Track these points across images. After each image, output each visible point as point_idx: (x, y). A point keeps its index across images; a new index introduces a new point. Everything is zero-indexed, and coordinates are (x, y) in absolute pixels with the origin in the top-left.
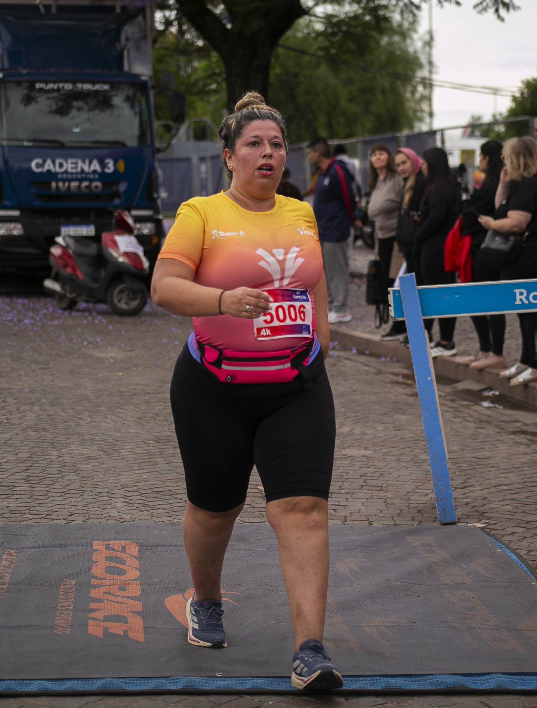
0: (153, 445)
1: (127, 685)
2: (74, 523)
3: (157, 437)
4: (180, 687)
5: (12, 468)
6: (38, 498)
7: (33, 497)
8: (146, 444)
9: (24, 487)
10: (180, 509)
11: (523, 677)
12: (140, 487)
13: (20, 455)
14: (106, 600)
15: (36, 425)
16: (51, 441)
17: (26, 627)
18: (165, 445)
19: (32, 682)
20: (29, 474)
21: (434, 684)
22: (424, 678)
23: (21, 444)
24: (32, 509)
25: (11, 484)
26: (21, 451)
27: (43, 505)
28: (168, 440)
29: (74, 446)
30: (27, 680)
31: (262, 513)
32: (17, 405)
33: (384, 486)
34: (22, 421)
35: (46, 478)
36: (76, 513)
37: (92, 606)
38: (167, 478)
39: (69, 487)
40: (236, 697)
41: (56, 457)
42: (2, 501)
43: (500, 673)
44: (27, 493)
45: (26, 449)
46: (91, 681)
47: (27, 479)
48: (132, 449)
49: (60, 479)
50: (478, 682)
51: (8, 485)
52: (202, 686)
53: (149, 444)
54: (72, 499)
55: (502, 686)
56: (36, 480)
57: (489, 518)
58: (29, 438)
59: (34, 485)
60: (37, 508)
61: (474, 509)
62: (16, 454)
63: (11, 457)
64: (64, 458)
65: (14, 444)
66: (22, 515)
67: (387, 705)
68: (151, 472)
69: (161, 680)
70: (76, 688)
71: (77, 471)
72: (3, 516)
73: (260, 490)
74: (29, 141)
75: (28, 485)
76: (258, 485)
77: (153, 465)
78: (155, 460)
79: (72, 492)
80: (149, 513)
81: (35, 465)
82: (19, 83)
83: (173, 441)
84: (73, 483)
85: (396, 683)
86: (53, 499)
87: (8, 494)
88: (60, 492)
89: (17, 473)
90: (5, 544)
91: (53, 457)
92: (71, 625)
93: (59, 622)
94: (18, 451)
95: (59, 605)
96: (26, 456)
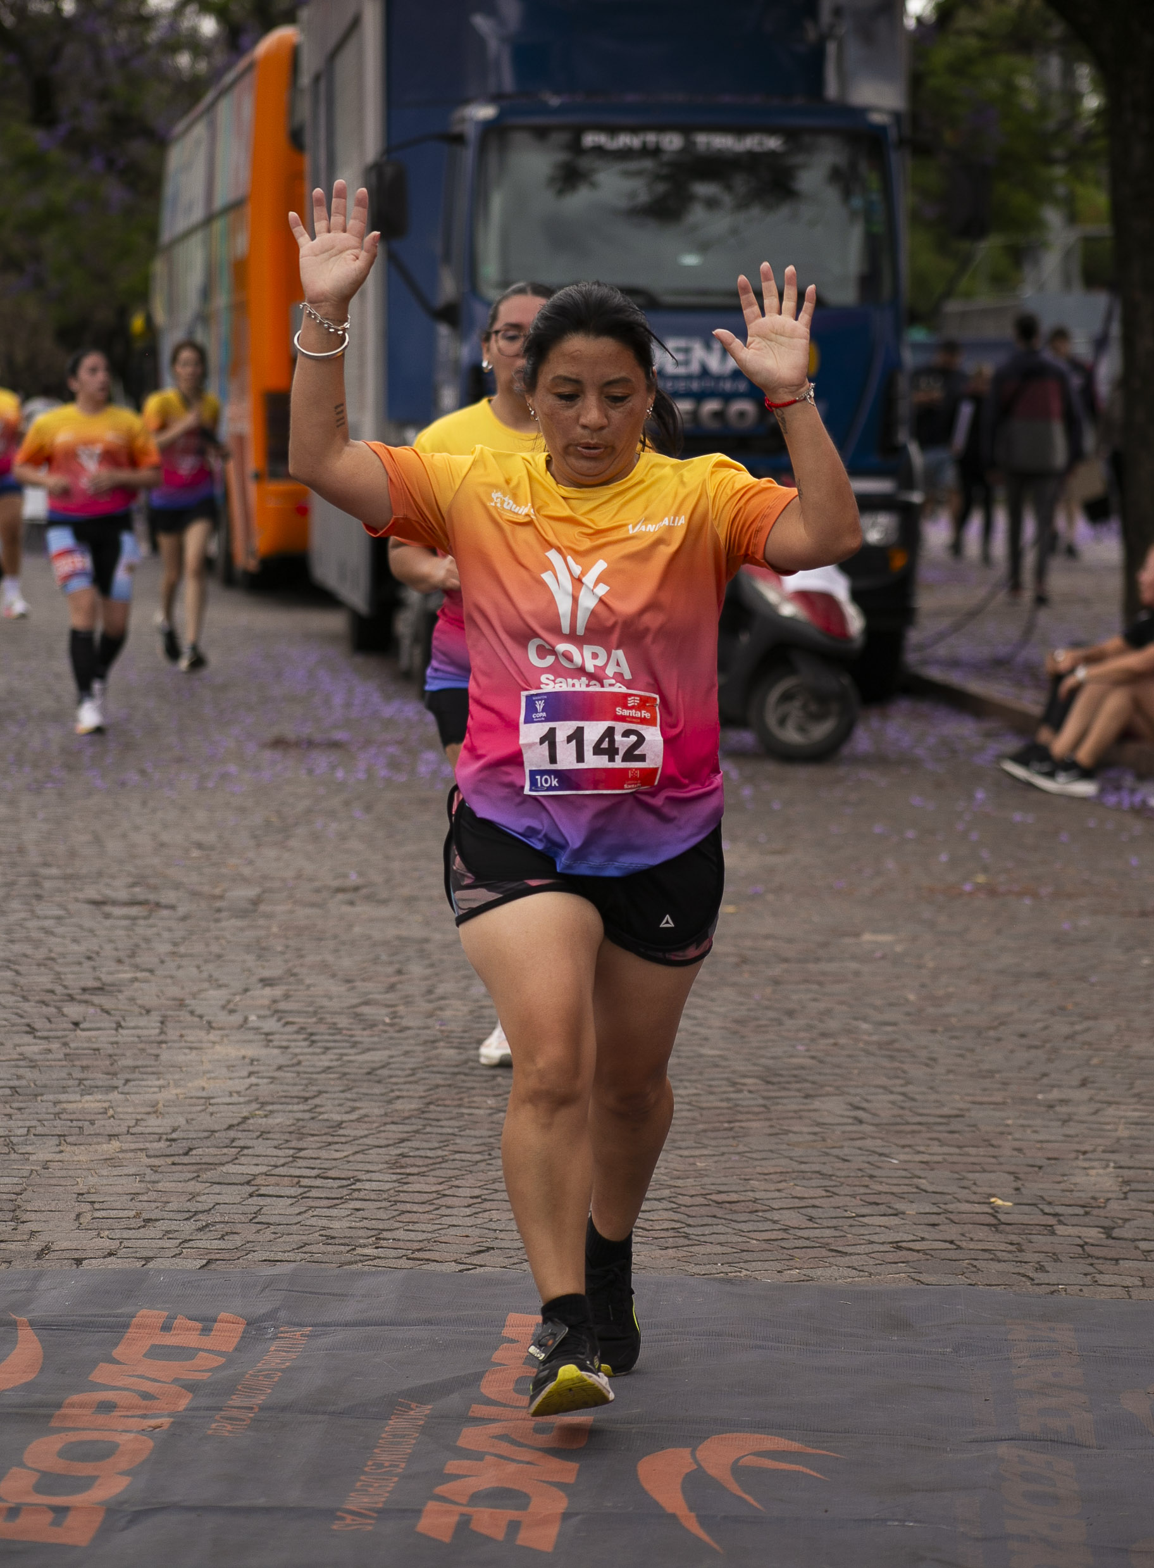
0: (752, 1088)
2: (479, 1270)
3: (768, 1068)
5: (366, 1136)
6: (409, 1209)
7: (398, 1206)
8: (734, 1084)
9: (385, 1180)
10: (765, 1246)
12: (678, 1190)
14: (488, 1454)
15: (465, 1032)
17: (267, 1510)
18: (784, 1089)
20: (406, 1150)
23: (410, 1079)
24: (385, 1235)
25: (351, 1174)
26: (405, 1094)
27: (416, 1227)
28: (795, 1076)
31: (975, 1263)
32: (429, 982)
34: (430, 1022)
35: (447, 1161)
36: (493, 1248)
38: (758, 1170)
39: (495, 1186)
41: (491, 1111)
42: (315, 1213)
44: (385, 1196)
45: (420, 1090)
47: (394, 1164)
48: (694, 1098)
49: (481, 1164)
51: (343, 1176)
53: (744, 1084)
54: (495, 1215)
56: (419, 1166)
58: (434, 1062)
59: (410, 1177)
60: (400, 1234)
62: (390, 1102)
63: (374, 1110)
65: (391, 1077)
66: (354, 1249)
68: (723, 1154)
72: (304, 1249)
73: (993, 1208)
75: (395, 1177)
76: (994, 1196)
77: (734, 1138)
78: (743, 1124)
80: (680, 1254)
81: (428, 1129)
82: (541, 133)
83: (806, 1081)
86: (448, 1212)
87: (338, 1198)
88: (471, 1197)
89: (378, 1147)
90: (282, 1314)
91: (481, 1112)
92: (379, 1511)
93: (355, 1502)
94: (398, 1093)
95: (370, 1463)
96: (413, 1106)
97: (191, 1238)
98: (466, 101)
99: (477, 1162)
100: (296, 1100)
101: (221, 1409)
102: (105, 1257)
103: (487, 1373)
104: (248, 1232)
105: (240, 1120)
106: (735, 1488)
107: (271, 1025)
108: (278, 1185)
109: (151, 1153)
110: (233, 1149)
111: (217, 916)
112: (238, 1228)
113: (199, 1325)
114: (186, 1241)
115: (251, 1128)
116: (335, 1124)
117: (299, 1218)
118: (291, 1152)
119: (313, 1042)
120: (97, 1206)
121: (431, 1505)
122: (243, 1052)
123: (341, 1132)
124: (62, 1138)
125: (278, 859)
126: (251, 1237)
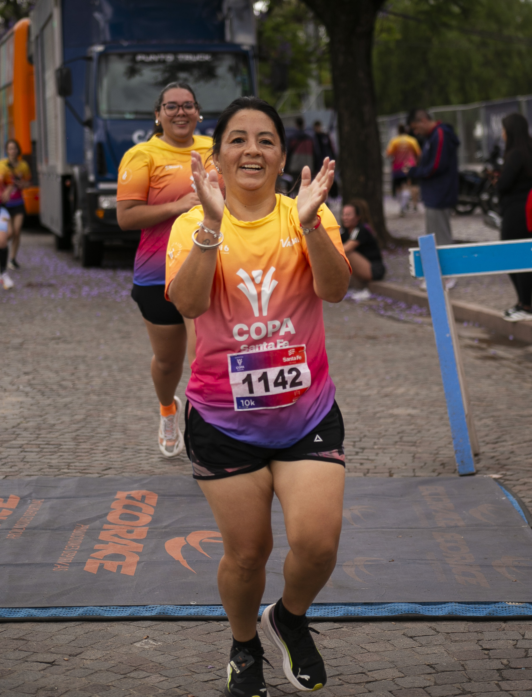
1: (107, 612)
2: (106, 476)
4: (154, 614)
6: (80, 455)
7: (76, 454)
9: (71, 445)
11: (477, 606)
13: (76, 417)
14: (110, 542)
15: (100, 390)
17: (29, 564)
19: (21, 610)
20: (79, 433)
21: (391, 611)
22: (383, 606)
24: (72, 464)
25: (58, 443)
27: (83, 461)
30: (16, 608)
32: (87, 372)
33: (418, 442)
34: (87, 386)
36: (111, 468)
37: (97, 546)
39: (113, 445)
40: (204, 622)
42: (45, 458)
43: (455, 602)
44: (71, 450)
45: (84, 411)
46: (74, 609)
47: (74, 439)
50: (433, 609)
52: (174, 613)
54: (112, 456)
55: (453, 613)
56: (84, 439)
57: (508, 470)
59: (81, 443)
60: (77, 464)
61: (497, 462)
62: (73, 416)
63: (66, 419)
66: (60, 470)
67: (342, 629)
69: (138, 608)
70: (59, 615)
71: (125, 431)
72: (41, 471)
74: (130, 113)
75: (75, 443)
82: (121, 56)
85: (354, 611)
86: (95, 455)
87: (54, 452)
88: (103, 450)
89: (69, 433)
90: (34, 495)
91: (107, 418)
92: (70, 563)
93: (61, 560)
95: (66, 547)
96: (81, 418)
98: (92, 44)
99: (105, 437)
100: (38, 417)
101: (11, 529)
103: (109, 514)
104: (21, 465)
105: (17, 424)
106: (201, 550)
107: (28, 389)
108: (31, 448)
110: (15, 435)
111: (7, 350)
112: (17, 464)
113: (3, 499)
115: (21, 427)
116: (53, 425)
117: (39, 460)
118: (36, 435)
119: (44, 395)
121: (89, 561)
123: (55, 428)
125: (30, 328)
126: (22, 467)
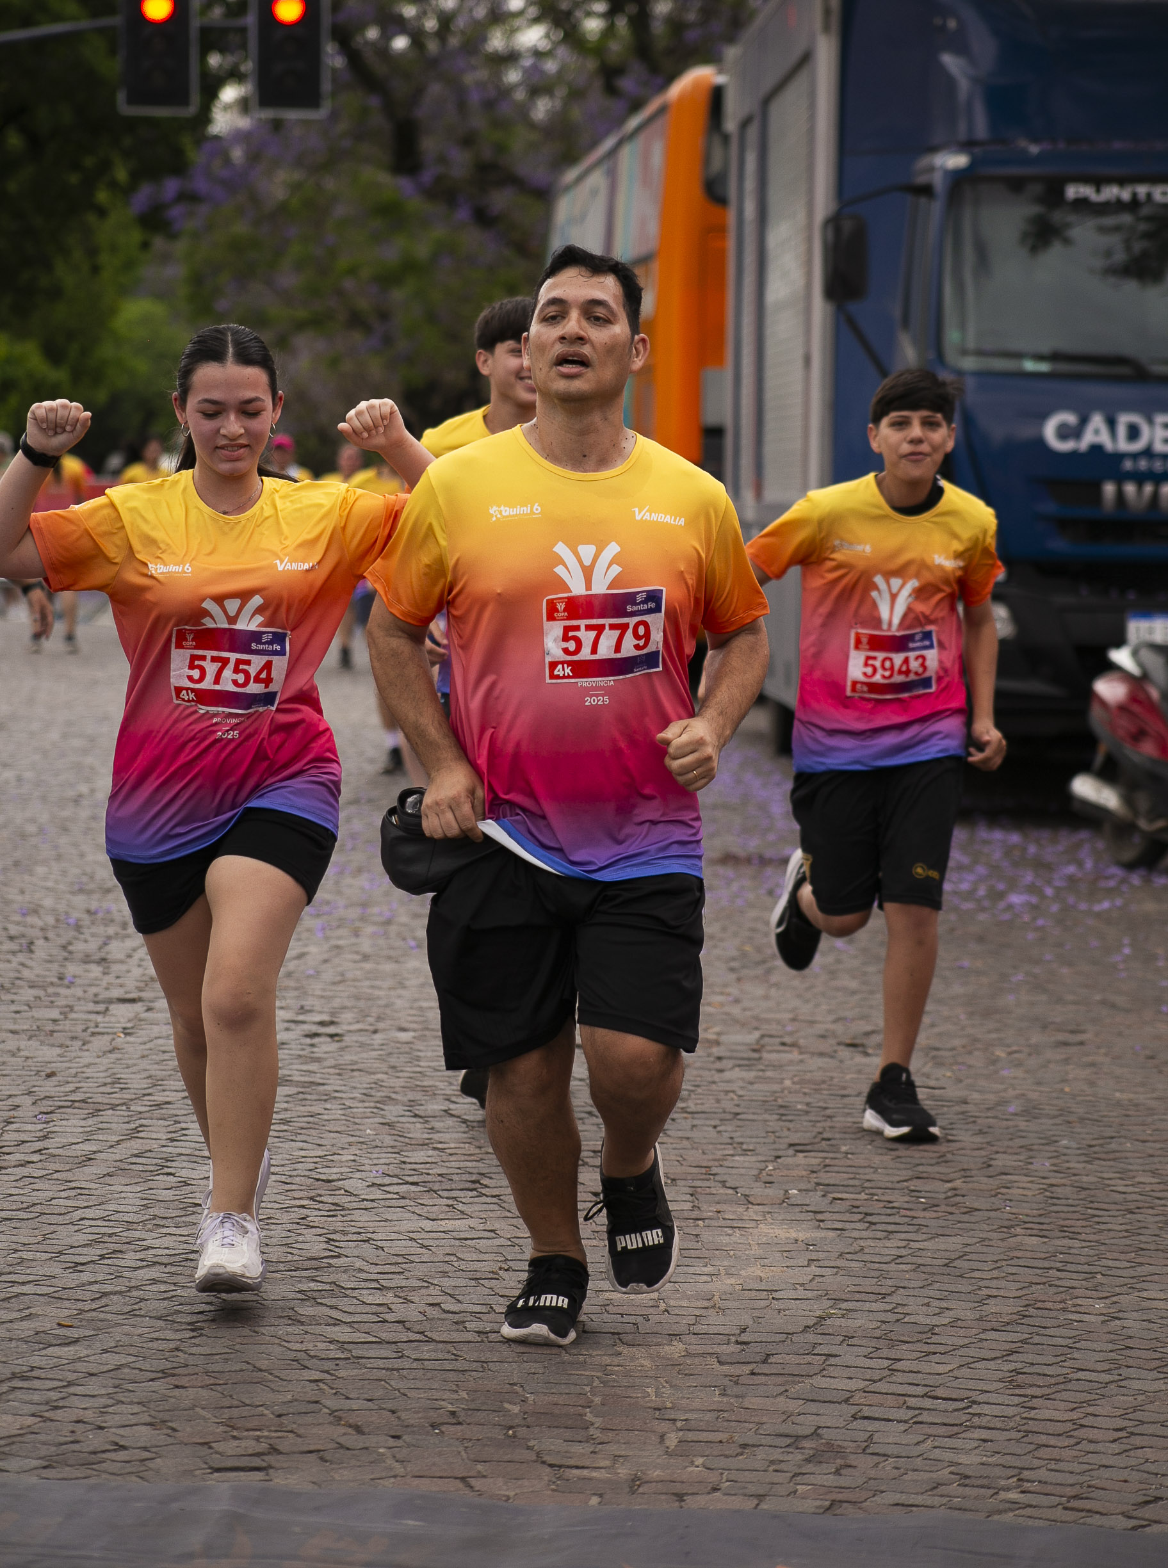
2: (1156, 1528)
5: (966, 1346)
6: (1044, 1442)
7: (1031, 1438)
13: (993, 1306)
15: (1040, 1215)
16: (1086, 1268)
20: (1019, 1365)
23: (995, 1273)
24: (1026, 1474)
25: (963, 1394)
26: (994, 1292)
27: (1061, 1466)
29: (1157, 1287)
34: (997, 1202)
35: (1070, 1381)
36: (1162, 1498)
39: (1139, 1415)
41: (1102, 1318)
42: (936, 1444)
44: (1012, 1424)
45: (1011, 1288)
47: (1012, 1381)
49: (1113, 1386)
51: (954, 1397)
56: (1039, 1386)
58: (1019, 1254)
59: (1034, 1400)
60: (1043, 1474)
62: (981, 1303)
63: (963, 1310)
64: (1125, 1323)
65: (973, 1270)
66: (997, 1493)
72: (939, 1491)
74: (1040, 357)
75: (1016, 1400)
79: (1150, 1432)
81: (1037, 1339)
82: (1016, 185)
84: (1151, 1402)
86: (1092, 1447)
87: (957, 1425)
88: (1114, 1430)
89: (984, 1359)
91: (1092, 1318)
94: (985, 1292)
96: (1010, 1310)
97: (800, 1471)
98: (934, 149)
99: (1107, 1383)
100: (872, 1297)
102: (709, 1493)
104: (864, 1463)
105: (815, 1320)
107: (815, 1200)
108: (881, 1405)
109: (723, 1358)
110: (818, 1358)
111: (718, 1065)
112: (852, 1459)
114: (796, 1475)
115: (831, 1331)
116: (927, 1329)
117: (920, 1449)
118: (886, 1363)
119: (871, 1223)
120: (679, 1424)
122: (793, 1235)
123: (935, 1339)
124: (617, 1336)
125: (766, 997)
126: (872, 1473)
